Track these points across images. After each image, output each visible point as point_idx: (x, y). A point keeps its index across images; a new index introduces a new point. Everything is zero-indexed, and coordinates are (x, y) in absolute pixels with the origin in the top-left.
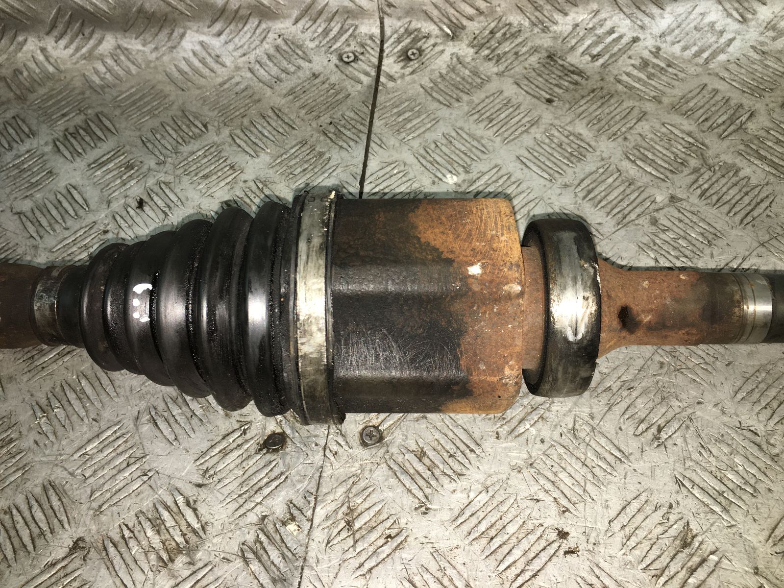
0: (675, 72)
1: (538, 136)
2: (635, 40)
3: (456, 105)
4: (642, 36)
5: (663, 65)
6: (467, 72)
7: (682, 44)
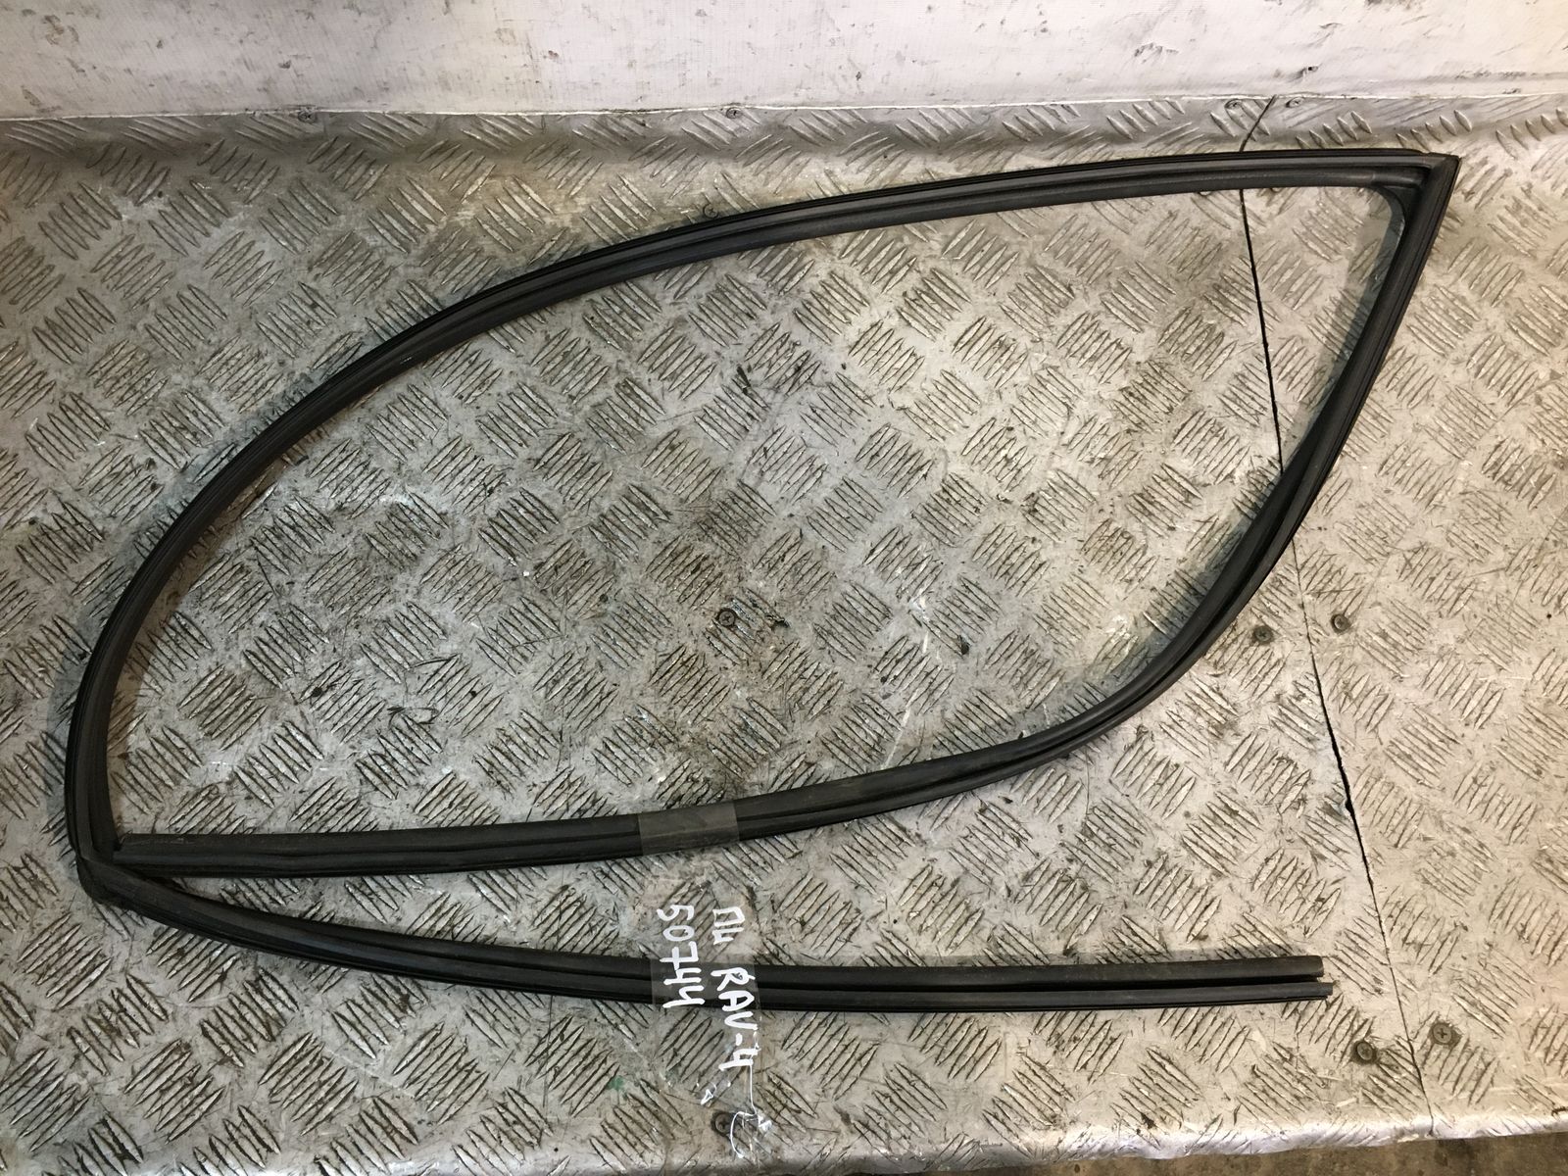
0: (1546, 217)
1: (1424, 300)
2: (1507, 174)
3: (1336, 258)
4: (1514, 170)
5: (1535, 208)
6: (1339, 213)
7: (1552, 180)
